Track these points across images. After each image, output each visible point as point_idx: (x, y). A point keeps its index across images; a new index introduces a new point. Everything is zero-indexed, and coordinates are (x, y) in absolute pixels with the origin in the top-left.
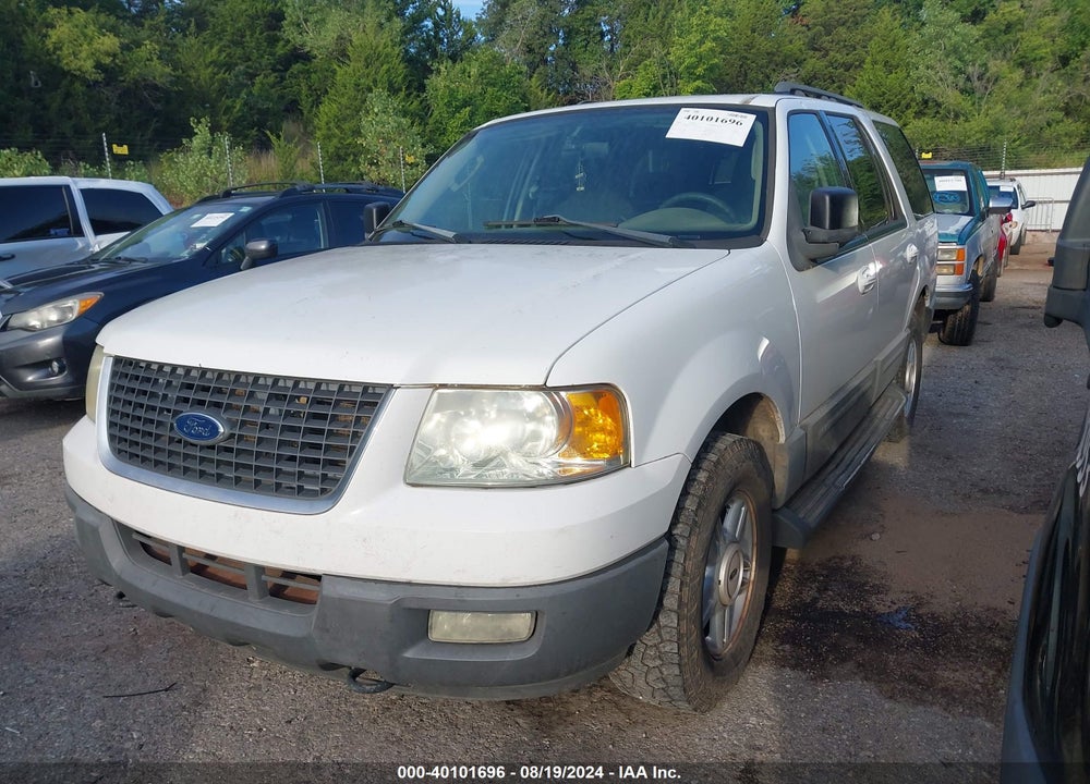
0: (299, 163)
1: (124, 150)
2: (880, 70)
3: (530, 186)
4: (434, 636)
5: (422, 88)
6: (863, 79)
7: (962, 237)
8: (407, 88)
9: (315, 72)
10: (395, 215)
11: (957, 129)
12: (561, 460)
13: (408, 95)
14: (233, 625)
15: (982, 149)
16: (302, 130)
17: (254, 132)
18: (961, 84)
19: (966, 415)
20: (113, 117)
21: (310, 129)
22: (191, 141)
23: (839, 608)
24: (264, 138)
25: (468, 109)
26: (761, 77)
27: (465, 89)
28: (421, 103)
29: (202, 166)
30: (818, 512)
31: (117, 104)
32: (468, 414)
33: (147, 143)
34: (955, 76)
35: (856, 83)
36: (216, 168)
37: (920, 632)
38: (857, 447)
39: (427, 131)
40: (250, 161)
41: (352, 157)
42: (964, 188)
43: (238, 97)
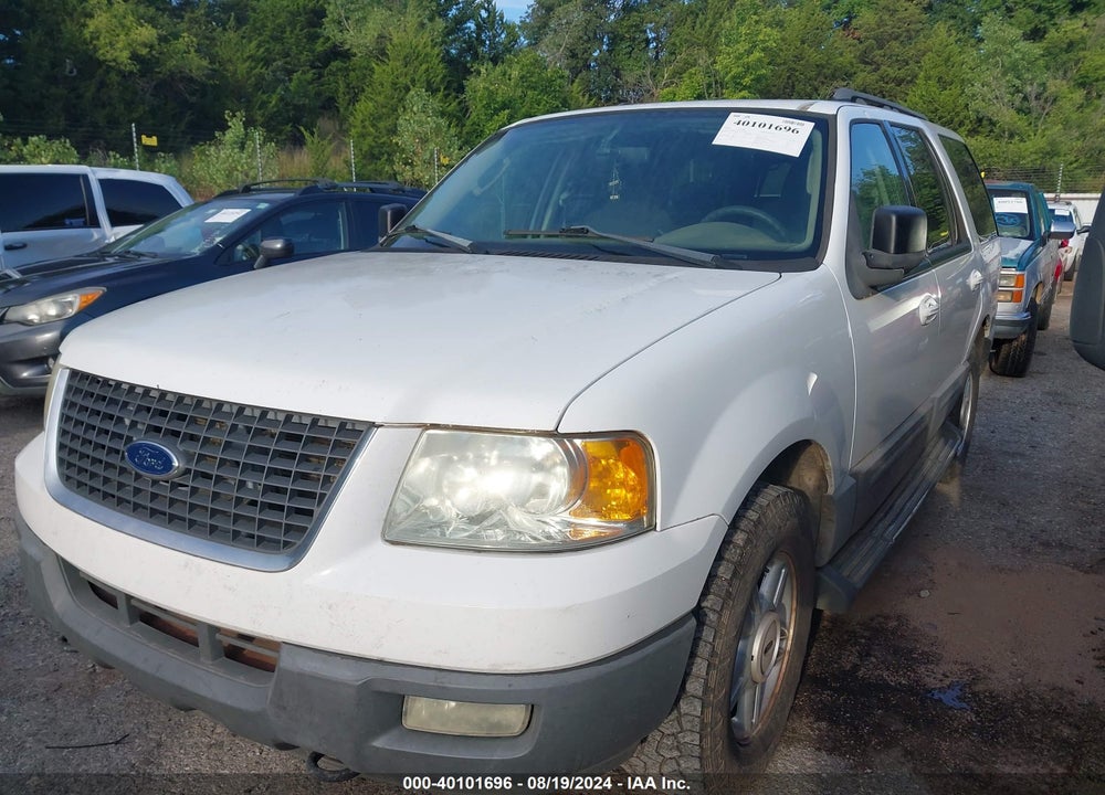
0: (332, 160)
1: (153, 141)
2: (933, 85)
3: (561, 193)
4: (409, 723)
5: (461, 89)
6: (915, 94)
7: (1022, 262)
8: (445, 89)
9: (354, 70)
10: (409, 219)
11: (1014, 147)
12: (573, 520)
13: (446, 96)
14: (179, 689)
15: (1036, 171)
16: (338, 128)
17: (289, 128)
18: (1017, 103)
19: (1022, 455)
20: (147, 108)
21: (344, 127)
22: (224, 134)
23: (883, 679)
24: (298, 135)
25: (507, 111)
26: (809, 89)
27: (504, 91)
28: (459, 103)
29: (234, 161)
30: (865, 569)
31: (152, 95)
32: (463, 459)
33: (180, 135)
34: (1013, 95)
35: (908, 98)
36: (247, 163)
37: (977, 714)
38: (907, 493)
39: (464, 132)
40: (283, 156)
41: (386, 156)
42: (1025, 210)
43: (274, 92)
